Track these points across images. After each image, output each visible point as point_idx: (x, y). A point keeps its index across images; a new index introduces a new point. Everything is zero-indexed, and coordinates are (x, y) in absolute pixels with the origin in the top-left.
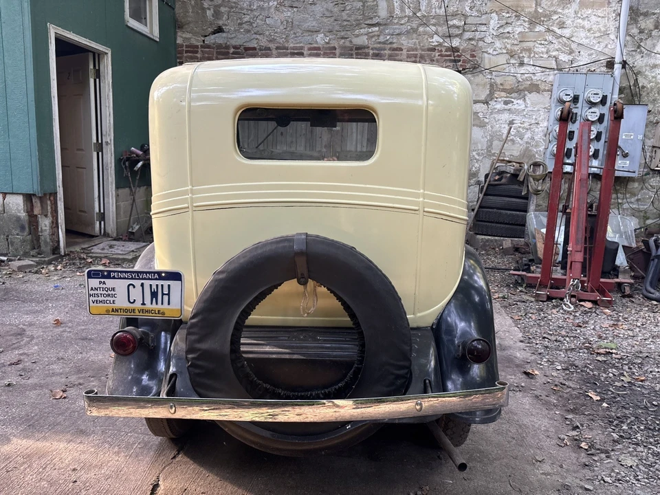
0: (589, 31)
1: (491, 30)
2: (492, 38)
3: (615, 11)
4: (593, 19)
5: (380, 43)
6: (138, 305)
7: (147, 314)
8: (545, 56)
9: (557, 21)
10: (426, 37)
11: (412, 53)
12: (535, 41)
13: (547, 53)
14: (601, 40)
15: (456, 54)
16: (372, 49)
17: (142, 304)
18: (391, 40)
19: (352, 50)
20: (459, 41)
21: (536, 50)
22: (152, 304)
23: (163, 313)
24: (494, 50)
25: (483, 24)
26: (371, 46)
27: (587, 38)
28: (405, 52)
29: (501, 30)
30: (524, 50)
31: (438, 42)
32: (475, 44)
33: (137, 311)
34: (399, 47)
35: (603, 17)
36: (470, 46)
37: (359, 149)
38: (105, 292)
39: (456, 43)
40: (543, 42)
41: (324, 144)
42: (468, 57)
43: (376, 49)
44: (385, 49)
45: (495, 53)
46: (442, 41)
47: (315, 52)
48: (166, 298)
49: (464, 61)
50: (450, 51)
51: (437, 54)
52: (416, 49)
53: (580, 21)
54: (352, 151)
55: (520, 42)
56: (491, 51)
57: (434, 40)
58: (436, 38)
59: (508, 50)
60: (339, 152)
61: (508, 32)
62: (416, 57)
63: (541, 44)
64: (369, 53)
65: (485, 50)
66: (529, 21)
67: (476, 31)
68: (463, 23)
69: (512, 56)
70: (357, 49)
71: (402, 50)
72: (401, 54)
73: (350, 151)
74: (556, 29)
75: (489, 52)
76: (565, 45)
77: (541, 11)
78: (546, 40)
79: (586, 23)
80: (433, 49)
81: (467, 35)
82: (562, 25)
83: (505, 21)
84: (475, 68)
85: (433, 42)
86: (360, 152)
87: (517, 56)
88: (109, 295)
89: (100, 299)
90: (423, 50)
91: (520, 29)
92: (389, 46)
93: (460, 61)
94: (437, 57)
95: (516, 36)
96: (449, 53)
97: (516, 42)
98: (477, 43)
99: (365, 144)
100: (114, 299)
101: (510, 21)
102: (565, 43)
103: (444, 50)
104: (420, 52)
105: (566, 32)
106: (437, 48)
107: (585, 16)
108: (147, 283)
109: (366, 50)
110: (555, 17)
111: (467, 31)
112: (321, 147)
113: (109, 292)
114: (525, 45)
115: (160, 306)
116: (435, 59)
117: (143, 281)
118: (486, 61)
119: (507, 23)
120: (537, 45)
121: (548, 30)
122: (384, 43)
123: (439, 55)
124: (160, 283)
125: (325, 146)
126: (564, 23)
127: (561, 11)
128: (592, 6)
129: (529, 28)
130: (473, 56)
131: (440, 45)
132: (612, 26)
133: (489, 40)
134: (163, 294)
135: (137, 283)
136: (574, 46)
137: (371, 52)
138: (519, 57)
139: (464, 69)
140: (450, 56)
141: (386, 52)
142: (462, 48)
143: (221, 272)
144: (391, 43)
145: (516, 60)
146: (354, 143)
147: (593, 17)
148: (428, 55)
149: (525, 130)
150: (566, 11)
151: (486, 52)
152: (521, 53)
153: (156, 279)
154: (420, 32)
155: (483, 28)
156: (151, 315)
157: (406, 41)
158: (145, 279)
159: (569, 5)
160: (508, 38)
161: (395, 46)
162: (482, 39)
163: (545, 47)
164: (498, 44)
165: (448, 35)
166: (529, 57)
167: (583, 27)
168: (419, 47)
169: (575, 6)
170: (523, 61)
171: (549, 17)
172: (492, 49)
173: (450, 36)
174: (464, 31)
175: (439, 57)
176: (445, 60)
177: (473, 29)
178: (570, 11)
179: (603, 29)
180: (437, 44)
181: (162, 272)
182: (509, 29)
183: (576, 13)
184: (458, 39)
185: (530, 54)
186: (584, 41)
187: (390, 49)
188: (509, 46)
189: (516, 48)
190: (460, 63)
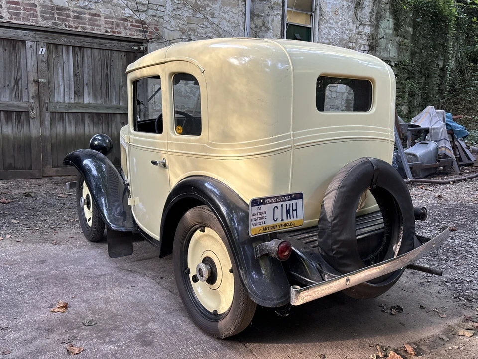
0: (229, 22)
1: (167, 11)
2: (169, 18)
3: (241, 11)
4: (230, 14)
5: (79, 7)
6: (279, 222)
7: (284, 228)
8: (204, 36)
9: (210, 12)
10: (119, 8)
11: (109, 20)
12: (197, 24)
13: (205, 34)
14: (235, 29)
15: (144, 26)
16: (72, 12)
17: (281, 221)
18: (89, 7)
19: (53, 10)
20: (146, 16)
21: (198, 31)
22: (287, 219)
23: (294, 224)
24: (171, 27)
25: (162, 6)
26: (72, 9)
27: (228, 27)
28: (102, 18)
29: (174, 13)
30: (190, 30)
31: (129, 14)
32: (157, 20)
33: (278, 227)
34: (98, 13)
35: (235, 14)
36: (154, 22)
37: (67, 101)
38: (260, 216)
39: (143, 17)
40: (202, 26)
41: (31, 95)
42: (154, 29)
43: (76, 12)
44: (85, 14)
45: (172, 29)
46: (132, 14)
47: (15, 6)
48: (295, 212)
49: (151, 33)
50: (139, 23)
51: (130, 24)
52: (112, 18)
53: (222, 14)
54: (61, 103)
55: (188, 23)
56: (169, 27)
57: (126, 12)
58: (127, 11)
59: (180, 28)
60: (47, 103)
61: (179, 15)
62: (112, 25)
63: (201, 27)
64: (70, 14)
65: (165, 26)
66: (192, 9)
67: (157, 10)
68: (147, 2)
69: (183, 33)
70: (58, 9)
71: (100, 17)
72: (100, 20)
73: (58, 103)
74: (209, 18)
75: (168, 28)
76: (215, 30)
77: (199, 3)
78: (204, 25)
79: (226, 16)
80: (126, 20)
81: (151, 12)
82: (212, 16)
83: (176, 7)
84: (158, 39)
85: (125, 14)
86: (69, 103)
87: (186, 33)
88: (262, 218)
89: (257, 222)
90: (118, 19)
91: (186, 14)
92: (88, 11)
93: (147, 32)
94: (129, 27)
95: (185, 19)
96: (138, 25)
97: (185, 23)
98: (159, 20)
99: (73, 97)
100: (265, 220)
101: (179, 7)
102: (216, 29)
103: (134, 21)
104: (115, 20)
105: (216, 21)
106: (129, 19)
107: (225, 11)
108: (284, 204)
109: (67, 12)
110: (208, 9)
111: (151, 9)
112: (29, 98)
113: (263, 216)
114: (192, 26)
115: (292, 220)
116: (128, 28)
117: (282, 203)
118: (166, 35)
119: (178, 8)
120: (199, 28)
121: (205, 18)
122: (83, 8)
123: (131, 25)
124: (291, 202)
125: (33, 97)
126: (214, 14)
127: (211, 5)
128: (229, 5)
129: (192, 14)
130: (157, 29)
131: (131, 17)
132: (241, 20)
133: (167, 18)
134: (293, 211)
135: (279, 205)
136: (220, 31)
137: (72, 15)
138: (188, 35)
139: (151, 39)
140: (139, 27)
141: (85, 16)
142: (148, 22)
143: (343, 187)
144: (89, 9)
145: (186, 36)
146: (62, 95)
147: (230, 13)
148: (123, 24)
149: (196, 89)
150: (214, 6)
151: (166, 28)
152: (189, 32)
153: (289, 200)
154: (113, 3)
155: (162, 9)
156: (286, 227)
157: (103, 9)
158: (283, 201)
159: (216, 2)
160: (179, 19)
161: (93, 12)
162: (161, 17)
163: (204, 30)
164: (173, 23)
165: (137, 9)
166: (194, 35)
167: (225, 19)
168: (114, 16)
169: (219, 3)
170: (191, 38)
171: (204, 8)
172: (170, 26)
173: (138, 11)
174: (148, 8)
175: (131, 27)
176: (136, 30)
177: (155, 9)
178: (216, 6)
179: (236, 22)
180: (128, 16)
181: (292, 195)
182: (179, 13)
183: (220, 8)
184: (144, 14)
185: (195, 33)
186: (227, 29)
187: (89, 14)
188: (180, 25)
189: (185, 28)
190: (147, 34)
